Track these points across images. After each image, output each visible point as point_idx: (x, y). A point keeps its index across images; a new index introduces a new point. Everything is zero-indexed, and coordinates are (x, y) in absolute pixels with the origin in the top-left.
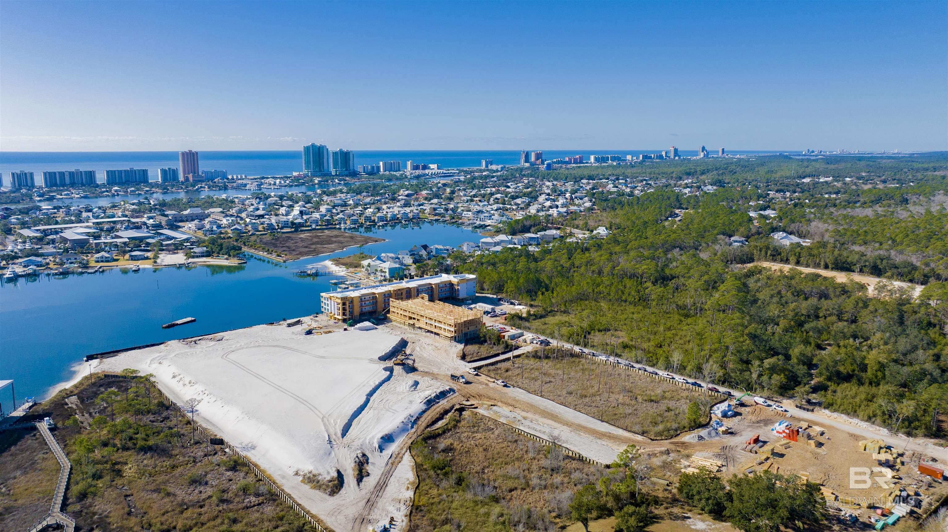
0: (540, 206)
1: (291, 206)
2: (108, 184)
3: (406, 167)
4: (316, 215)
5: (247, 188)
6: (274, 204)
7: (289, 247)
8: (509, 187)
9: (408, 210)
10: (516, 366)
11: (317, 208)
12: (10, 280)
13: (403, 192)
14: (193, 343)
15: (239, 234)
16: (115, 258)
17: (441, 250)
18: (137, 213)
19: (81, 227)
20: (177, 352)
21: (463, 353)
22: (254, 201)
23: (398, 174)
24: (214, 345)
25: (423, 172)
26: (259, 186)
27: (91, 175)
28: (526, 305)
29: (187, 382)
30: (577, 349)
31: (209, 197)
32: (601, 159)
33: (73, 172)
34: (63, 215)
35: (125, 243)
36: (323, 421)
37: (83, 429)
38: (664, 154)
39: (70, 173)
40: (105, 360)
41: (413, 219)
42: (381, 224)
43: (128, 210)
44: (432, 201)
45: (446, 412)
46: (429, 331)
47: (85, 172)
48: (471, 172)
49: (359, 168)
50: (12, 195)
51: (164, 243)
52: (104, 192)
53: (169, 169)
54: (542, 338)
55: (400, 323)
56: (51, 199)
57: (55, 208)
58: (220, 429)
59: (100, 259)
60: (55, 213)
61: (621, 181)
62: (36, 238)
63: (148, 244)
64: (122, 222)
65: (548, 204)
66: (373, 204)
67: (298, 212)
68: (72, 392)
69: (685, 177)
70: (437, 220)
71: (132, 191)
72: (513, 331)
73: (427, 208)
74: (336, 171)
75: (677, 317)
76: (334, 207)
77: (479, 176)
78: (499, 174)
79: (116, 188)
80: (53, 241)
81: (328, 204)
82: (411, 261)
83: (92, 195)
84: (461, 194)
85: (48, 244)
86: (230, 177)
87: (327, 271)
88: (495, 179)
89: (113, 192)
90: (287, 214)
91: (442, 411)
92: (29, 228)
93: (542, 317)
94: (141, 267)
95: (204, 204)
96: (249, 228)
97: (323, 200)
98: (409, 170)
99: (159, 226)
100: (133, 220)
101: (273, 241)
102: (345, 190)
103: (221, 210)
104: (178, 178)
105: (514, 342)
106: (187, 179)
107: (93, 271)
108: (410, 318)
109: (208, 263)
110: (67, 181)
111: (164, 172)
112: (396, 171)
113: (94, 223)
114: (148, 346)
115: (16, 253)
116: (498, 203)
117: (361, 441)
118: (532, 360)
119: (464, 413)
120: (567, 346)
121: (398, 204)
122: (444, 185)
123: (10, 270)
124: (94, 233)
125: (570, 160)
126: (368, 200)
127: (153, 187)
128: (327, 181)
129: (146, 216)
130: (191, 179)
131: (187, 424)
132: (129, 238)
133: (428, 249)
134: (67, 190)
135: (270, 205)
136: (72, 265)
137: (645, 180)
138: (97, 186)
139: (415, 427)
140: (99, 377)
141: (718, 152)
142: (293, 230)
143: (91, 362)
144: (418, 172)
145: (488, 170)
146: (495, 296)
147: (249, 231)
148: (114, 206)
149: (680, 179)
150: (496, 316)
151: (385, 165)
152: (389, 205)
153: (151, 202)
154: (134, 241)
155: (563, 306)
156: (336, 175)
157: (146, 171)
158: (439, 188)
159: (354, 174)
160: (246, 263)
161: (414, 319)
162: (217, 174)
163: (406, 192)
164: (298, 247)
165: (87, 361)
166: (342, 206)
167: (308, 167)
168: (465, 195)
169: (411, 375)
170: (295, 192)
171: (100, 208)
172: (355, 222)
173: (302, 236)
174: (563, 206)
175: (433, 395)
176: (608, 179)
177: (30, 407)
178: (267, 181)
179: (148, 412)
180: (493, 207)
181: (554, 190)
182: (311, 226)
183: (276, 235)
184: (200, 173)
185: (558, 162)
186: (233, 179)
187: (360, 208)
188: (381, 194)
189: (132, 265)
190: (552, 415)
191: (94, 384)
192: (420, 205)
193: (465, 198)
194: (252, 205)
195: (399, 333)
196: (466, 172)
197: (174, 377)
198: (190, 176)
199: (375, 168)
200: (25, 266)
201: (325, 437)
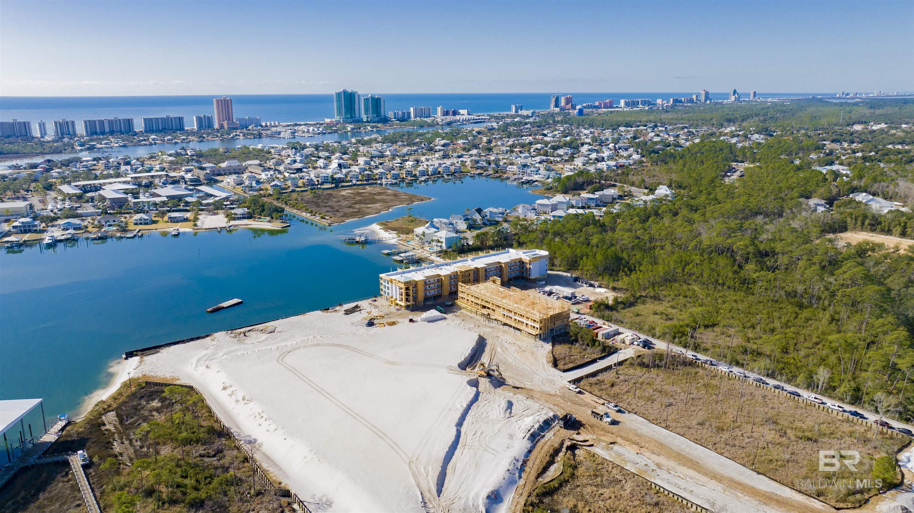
0: (586, 159)
1: (328, 158)
2: (146, 132)
3: (436, 113)
4: (355, 169)
5: (282, 135)
6: (311, 155)
7: (332, 207)
8: (545, 135)
9: (448, 162)
10: (622, 378)
11: (355, 158)
12: (50, 246)
13: (439, 142)
14: (242, 335)
15: (280, 191)
16: (154, 219)
17: (495, 213)
18: (175, 165)
19: (119, 182)
20: (226, 350)
21: (553, 356)
22: (291, 152)
23: (429, 120)
24: (266, 339)
25: (454, 118)
26: (293, 133)
27: (129, 123)
28: (607, 287)
29: (240, 399)
30: (689, 354)
31: (245, 147)
32: (631, 104)
33: (112, 120)
34: (103, 168)
35: (163, 202)
36: (410, 468)
37: (122, 466)
38: (694, 97)
39: (109, 121)
40: (145, 358)
41: (454, 173)
42: (423, 178)
43: (165, 162)
44: (471, 152)
45: (556, 452)
46: (505, 324)
47: (124, 120)
48: (503, 118)
49: (390, 115)
50: (55, 145)
51: (204, 202)
52: (142, 140)
53: (204, 116)
54: (643, 337)
55: (471, 312)
56: (91, 149)
57: (94, 159)
58: (284, 472)
59: (138, 222)
60: (95, 165)
61: (660, 129)
62: (75, 195)
63: (187, 203)
64: (160, 177)
65: (594, 156)
66: (411, 154)
67: (337, 165)
68: (109, 406)
69: (726, 124)
70: (480, 174)
71: (168, 140)
72: (607, 328)
73: (468, 161)
74: (368, 117)
75: (790, 308)
76: (372, 158)
77: (511, 122)
78: (531, 120)
79: (153, 137)
80: (92, 199)
81: (365, 155)
82: (466, 226)
83: (130, 144)
84: (499, 143)
85: (87, 201)
86: (264, 124)
87: (377, 238)
88: (528, 126)
89: (151, 140)
90: (325, 167)
91: (551, 451)
92: (69, 183)
93: (631, 305)
94: (181, 230)
95: (240, 155)
96: (289, 183)
97: (359, 151)
98: (439, 117)
99: (197, 182)
100: (172, 174)
101: (315, 200)
102: (380, 139)
103: (257, 162)
104: (213, 126)
105: (610, 342)
106: (222, 127)
107: (132, 235)
108: (484, 307)
109: (250, 226)
110: (107, 129)
111: (199, 119)
112: (427, 117)
113: (132, 178)
114: (192, 340)
115: (55, 213)
116: (541, 155)
117: (463, 501)
118: (639, 369)
119: (577, 452)
120: (677, 349)
121: (437, 155)
122: (479, 133)
123: (50, 234)
124: (133, 189)
125: (600, 104)
126: (405, 150)
127: (189, 135)
128: (360, 128)
129: (183, 169)
130: (226, 126)
131: (244, 462)
132: (167, 197)
133: (482, 213)
134: (107, 139)
135: (307, 157)
136: (112, 228)
137: (686, 127)
138: (136, 134)
139: (524, 475)
140: (139, 385)
141: (749, 94)
142: (334, 185)
143: (131, 360)
144: (450, 118)
145: (518, 116)
146: (569, 275)
147: (289, 187)
148: (152, 157)
149: (722, 126)
150: (578, 303)
151: (415, 110)
152: (427, 157)
153: (188, 152)
154: (172, 201)
155: (651, 289)
156: (368, 122)
157: (182, 118)
158: (474, 136)
159: (385, 120)
160: (289, 226)
161: (489, 308)
162: (251, 121)
163: (443, 142)
164: (341, 207)
165: (126, 359)
166: (379, 157)
167: (339, 113)
168: (503, 145)
169: (499, 390)
170: (330, 140)
171: (138, 160)
172: (396, 177)
173: (344, 193)
174: (610, 158)
175: (537, 426)
176: (646, 126)
177: (63, 429)
178: (301, 128)
179: (197, 442)
180: (536, 159)
181: (594, 139)
182: (351, 181)
183: (317, 192)
184: (234, 120)
185: (588, 107)
186: (266, 126)
187: (398, 160)
188: (417, 143)
189: (172, 229)
190: (691, 461)
191: (134, 395)
192: (459, 157)
193: (504, 148)
194: (289, 156)
195: (472, 326)
196: (496, 118)
197: (224, 388)
198: (225, 123)
199: (406, 114)
200: (64, 230)
201: (417, 496)
